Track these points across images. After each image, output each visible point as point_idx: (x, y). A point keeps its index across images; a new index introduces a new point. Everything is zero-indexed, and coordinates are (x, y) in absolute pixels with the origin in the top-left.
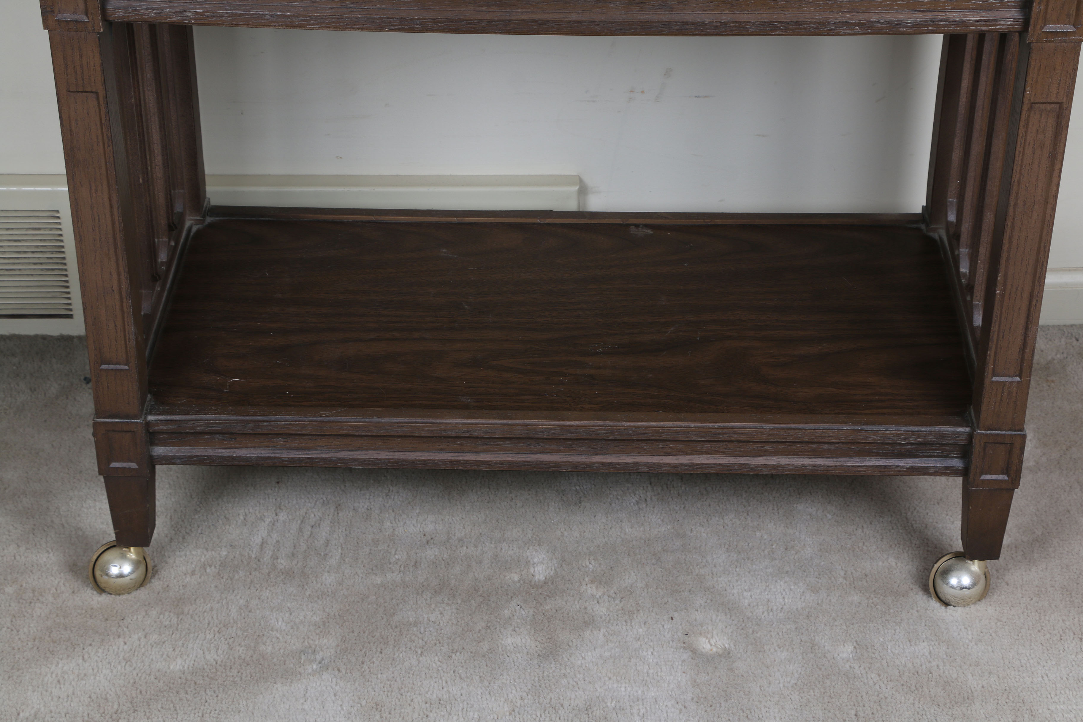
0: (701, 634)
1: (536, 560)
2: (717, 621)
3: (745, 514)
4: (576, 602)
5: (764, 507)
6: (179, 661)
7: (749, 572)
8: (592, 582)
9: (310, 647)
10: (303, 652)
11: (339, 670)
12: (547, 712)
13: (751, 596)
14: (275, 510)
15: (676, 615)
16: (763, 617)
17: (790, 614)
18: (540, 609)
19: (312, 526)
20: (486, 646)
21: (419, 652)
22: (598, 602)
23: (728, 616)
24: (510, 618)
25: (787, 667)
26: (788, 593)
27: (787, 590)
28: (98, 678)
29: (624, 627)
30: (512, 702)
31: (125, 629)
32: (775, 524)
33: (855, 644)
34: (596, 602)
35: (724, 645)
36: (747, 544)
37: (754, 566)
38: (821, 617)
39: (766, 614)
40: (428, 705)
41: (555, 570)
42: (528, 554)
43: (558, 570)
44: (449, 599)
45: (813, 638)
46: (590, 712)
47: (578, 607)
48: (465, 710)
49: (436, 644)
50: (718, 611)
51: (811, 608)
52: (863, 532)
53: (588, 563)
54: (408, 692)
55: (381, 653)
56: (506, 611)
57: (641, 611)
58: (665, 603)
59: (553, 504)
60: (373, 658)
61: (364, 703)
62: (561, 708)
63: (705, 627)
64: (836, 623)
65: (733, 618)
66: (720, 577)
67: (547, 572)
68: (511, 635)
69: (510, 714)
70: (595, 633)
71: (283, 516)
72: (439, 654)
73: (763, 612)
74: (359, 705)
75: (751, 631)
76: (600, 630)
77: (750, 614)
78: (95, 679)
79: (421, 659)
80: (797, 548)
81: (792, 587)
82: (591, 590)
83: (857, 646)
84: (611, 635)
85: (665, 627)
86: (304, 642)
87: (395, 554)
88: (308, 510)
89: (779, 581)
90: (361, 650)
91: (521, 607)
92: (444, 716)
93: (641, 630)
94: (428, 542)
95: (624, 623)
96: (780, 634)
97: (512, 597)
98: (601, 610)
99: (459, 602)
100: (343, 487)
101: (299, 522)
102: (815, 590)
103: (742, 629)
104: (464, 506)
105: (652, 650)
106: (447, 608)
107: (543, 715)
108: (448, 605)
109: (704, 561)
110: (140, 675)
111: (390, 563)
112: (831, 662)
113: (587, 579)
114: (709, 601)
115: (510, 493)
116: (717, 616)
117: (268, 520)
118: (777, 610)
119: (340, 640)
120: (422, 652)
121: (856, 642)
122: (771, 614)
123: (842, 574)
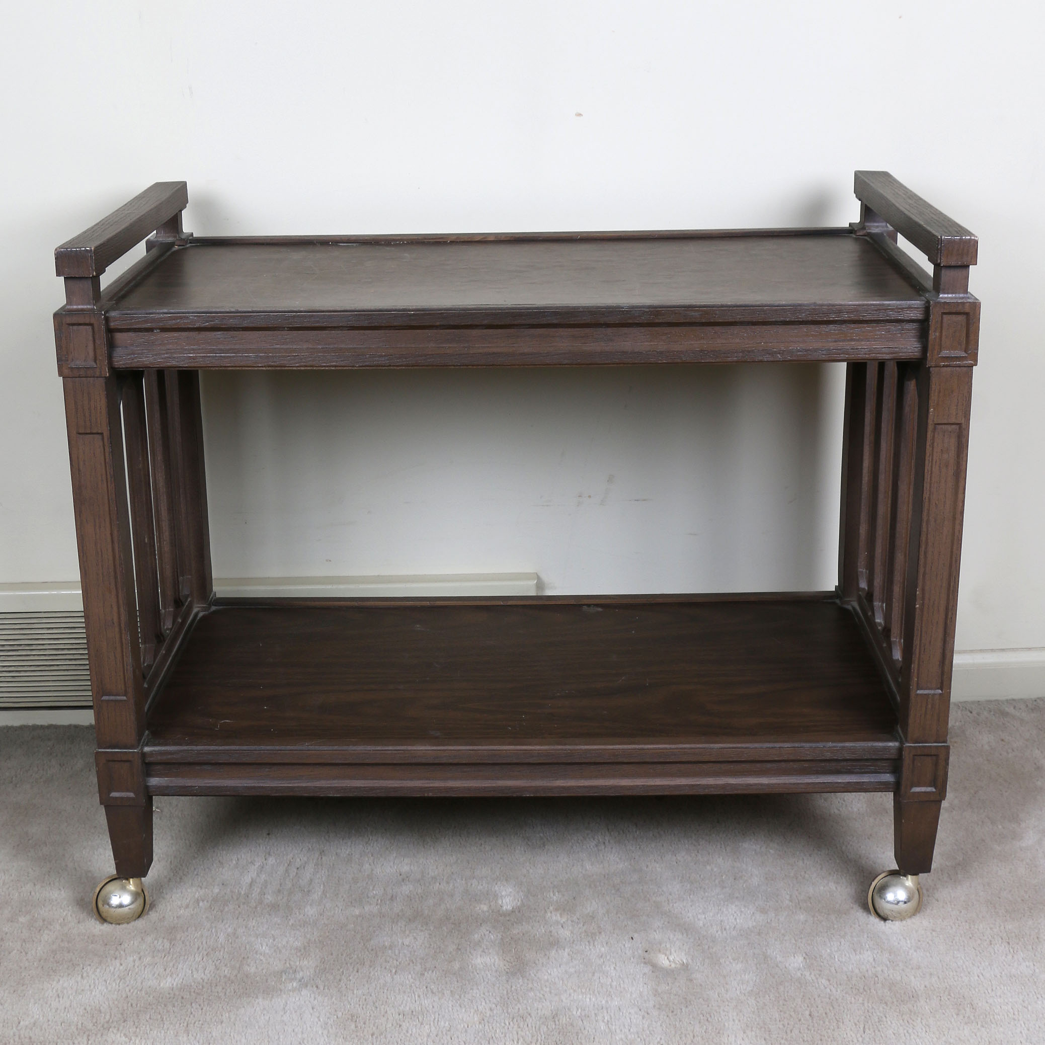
0: (660, 951)
1: (504, 893)
2: (675, 939)
3: (696, 851)
4: (542, 927)
5: (712, 846)
6: (169, 979)
7: (702, 899)
8: (556, 910)
9: (292, 968)
10: (284, 971)
11: (317, 987)
12: (515, 1020)
13: (705, 918)
14: (265, 856)
15: (635, 936)
16: (717, 934)
17: (742, 932)
18: (508, 933)
19: (298, 868)
20: (456, 966)
21: (394, 971)
22: (562, 926)
23: (685, 935)
24: (479, 941)
25: (743, 976)
26: (739, 915)
27: (738, 912)
28: (93, 993)
29: (587, 947)
30: (481, 1012)
31: (122, 952)
32: (723, 859)
33: (804, 955)
34: (560, 926)
35: (682, 960)
36: (698, 876)
37: (706, 894)
38: (771, 933)
39: (719, 932)
40: (401, 1016)
41: (522, 900)
42: (497, 888)
43: (524, 901)
44: (422, 926)
45: (765, 951)
46: (556, 1020)
47: (543, 931)
48: (437, 1019)
49: (409, 964)
50: (675, 931)
51: (761, 926)
52: (804, 863)
53: (552, 895)
54: (382, 1005)
55: (358, 972)
56: (476, 936)
57: (603, 933)
58: (626, 926)
59: (519, 848)
60: (350, 976)
61: (340, 1014)
62: (529, 1017)
63: (663, 945)
64: (786, 938)
65: (690, 936)
66: (675, 903)
67: (514, 903)
68: (481, 956)
69: (480, 1023)
70: (560, 952)
71: (271, 860)
72: (412, 973)
73: (717, 932)
74: (335, 1017)
75: (706, 947)
76: (564, 950)
77: (705, 933)
78: (91, 993)
79: (395, 976)
80: (746, 878)
81: (743, 910)
82: (556, 917)
83: (806, 957)
84: (575, 954)
85: (626, 946)
86: (286, 963)
87: (373, 890)
88: (294, 855)
89: (730, 905)
90: (339, 970)
91: (490, 932)
92: (416, 1026)
93: (603, 949)
94: (403, 880)
95: (587, 943)
96: (734, 948)
97: (481, 924)
98: (565, 933)
99: (432, 928)
100: (327, 837)
101: (286, 865)
102: (763, 911)
103: (699, 945)
104: (438, 851)
105: (614, 965)
106: (420, 934)
107: (511, 1023)
108: (422, 931)
109: (661, 890)
110: (131, 991)
111: (368, 898)
112: (783, 970)
113: (551, 908)
114: (666, 923)
115: (480, 839)
116: (675, 935)
117: (257, 865)
118: (730, 928)
119: (319, 961)
120: (396, 971)
121: (805, 953)
122: (724, 932)
123: (788, 897)
